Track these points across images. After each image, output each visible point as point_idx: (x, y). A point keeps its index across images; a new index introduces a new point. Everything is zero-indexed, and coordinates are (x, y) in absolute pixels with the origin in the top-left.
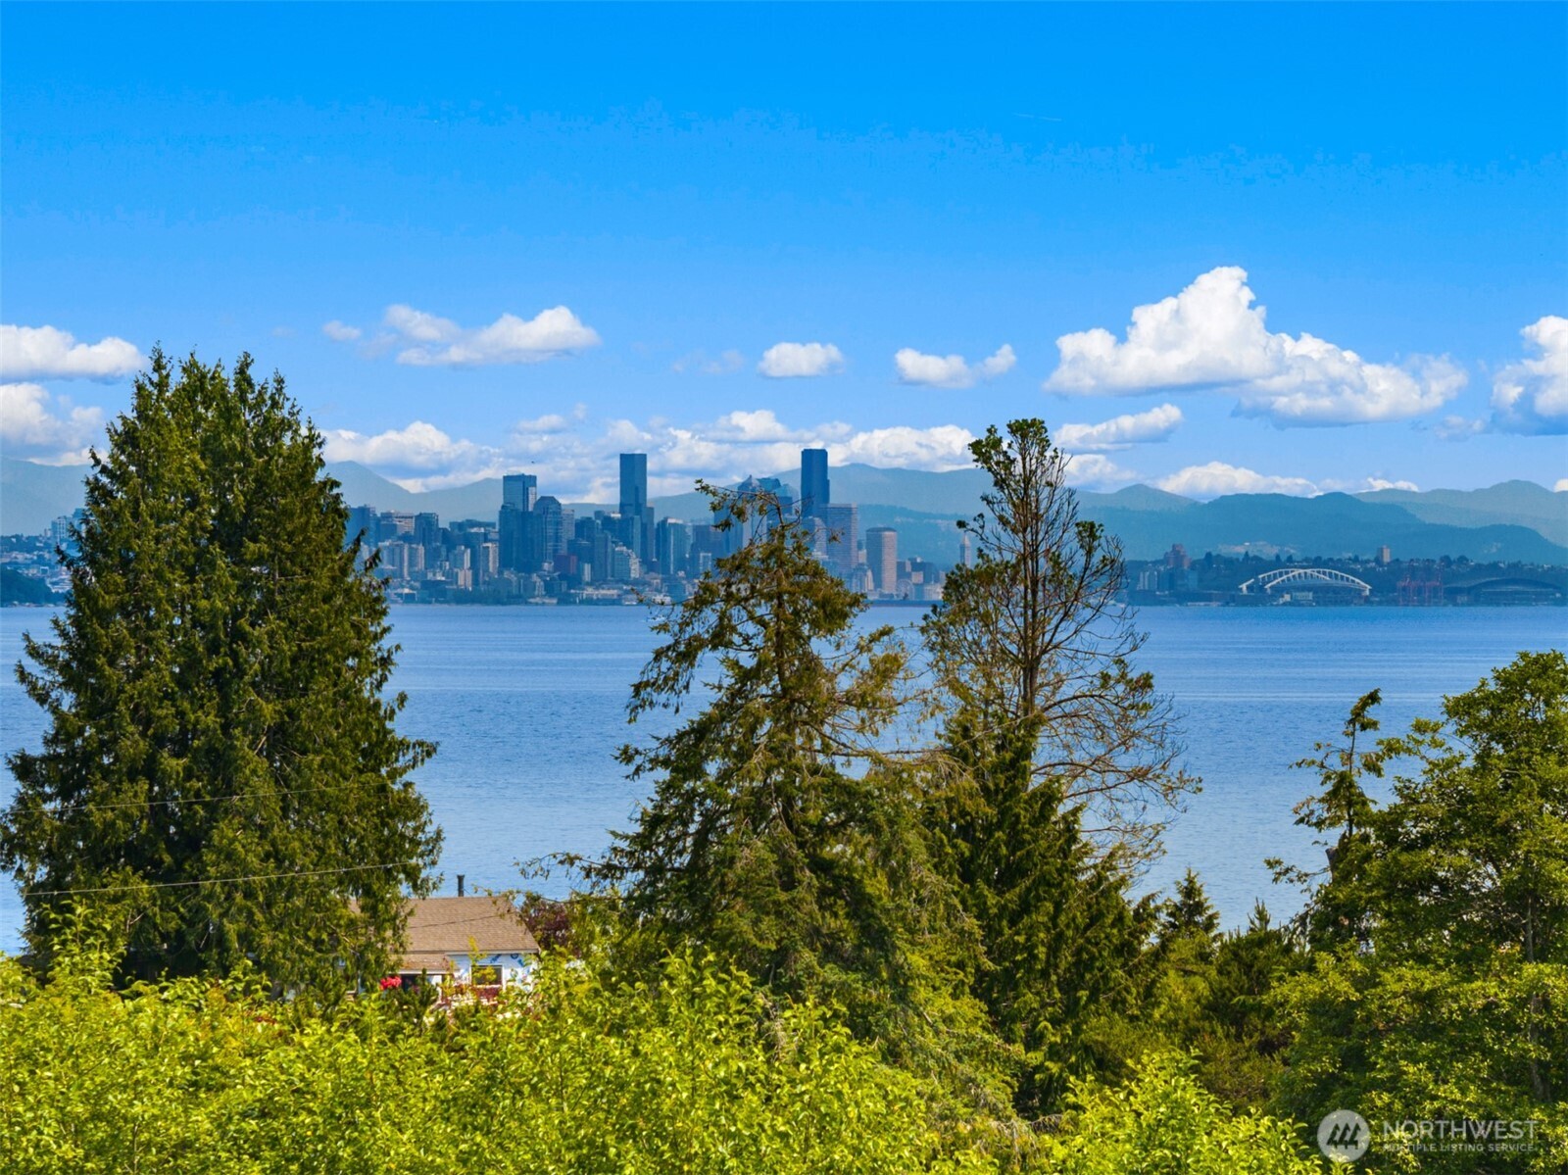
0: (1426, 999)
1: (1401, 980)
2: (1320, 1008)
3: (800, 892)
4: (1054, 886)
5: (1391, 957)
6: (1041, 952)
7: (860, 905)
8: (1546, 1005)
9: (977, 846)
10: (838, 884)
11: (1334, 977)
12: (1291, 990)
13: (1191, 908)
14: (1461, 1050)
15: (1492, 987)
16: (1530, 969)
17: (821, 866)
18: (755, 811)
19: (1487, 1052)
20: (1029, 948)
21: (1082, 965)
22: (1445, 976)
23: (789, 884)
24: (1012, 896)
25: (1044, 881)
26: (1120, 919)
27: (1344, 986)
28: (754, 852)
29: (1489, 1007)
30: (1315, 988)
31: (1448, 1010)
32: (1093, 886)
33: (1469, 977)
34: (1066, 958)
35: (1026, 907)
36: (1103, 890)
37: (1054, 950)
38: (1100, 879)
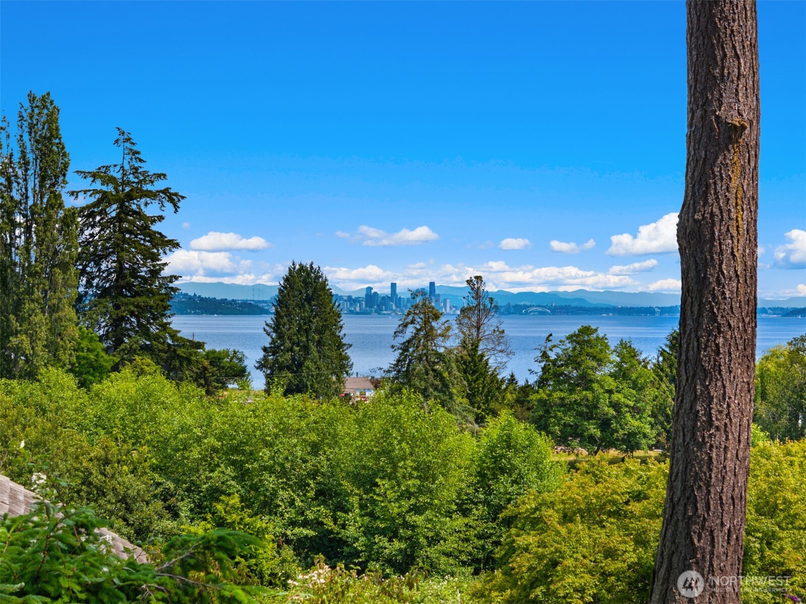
0: (562, 399)
1: (557, 395)
2: (540, 401)
3: (430, 376)
4: (483, 375)
5: (554, 391)
6: (481, 389)
7: (442, 379)
8: (588, 400)
9: (467, 366)
10: (438, 374)
11: (543, 394)
12: (534, 397)
13: (512, 379)
14: (570, 410)
15: (576, 396)
16: (584, 392)
17: (434, 370)
18: (420, 359)
19: (575, 410)
20: (478, 388)
21: (489, 392)
22: (566, 394)
23: (427, 374)
24: (474, 377)
25: (481, 374)
26: (497, 382)
27: (545, 396)
28: (420, 368)
29: (576, 400)
30: (539, 397)
31: (567, 401)
32: (492, 375)
33: (571, 394)
34: (486, 390)
35: (477, 379)
36: (494, 376)
37: (483, 388)
38: (493, 373)
